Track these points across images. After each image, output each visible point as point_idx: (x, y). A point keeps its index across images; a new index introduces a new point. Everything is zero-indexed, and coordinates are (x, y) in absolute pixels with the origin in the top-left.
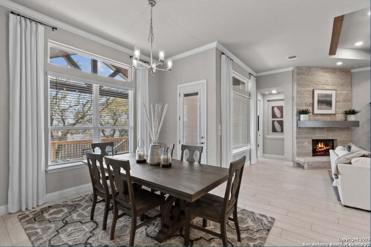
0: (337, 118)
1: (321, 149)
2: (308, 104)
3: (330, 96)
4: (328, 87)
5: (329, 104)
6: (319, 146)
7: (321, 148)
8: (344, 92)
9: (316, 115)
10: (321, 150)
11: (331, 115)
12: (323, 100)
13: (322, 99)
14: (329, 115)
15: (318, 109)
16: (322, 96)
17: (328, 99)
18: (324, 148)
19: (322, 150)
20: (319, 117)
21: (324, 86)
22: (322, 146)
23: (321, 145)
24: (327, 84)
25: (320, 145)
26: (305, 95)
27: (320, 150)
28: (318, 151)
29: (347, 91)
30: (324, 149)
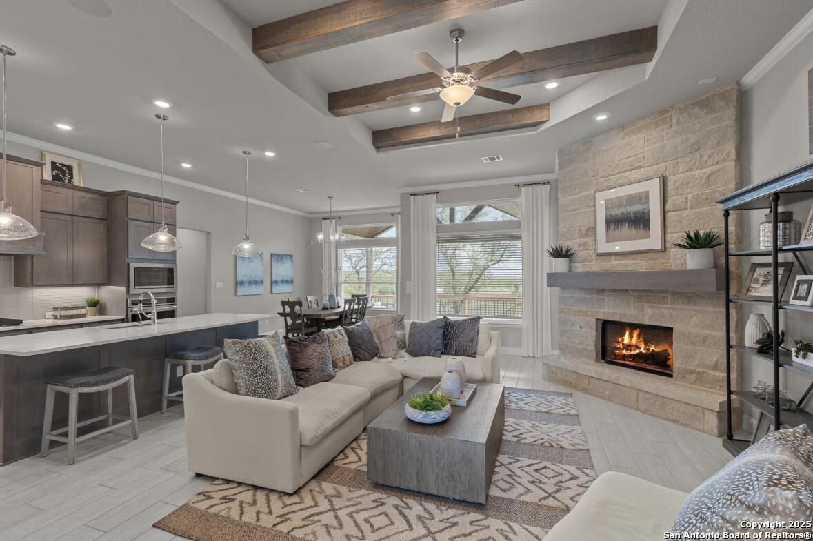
0: (671, 261)
1: (627, 350)
2: (584, 230)
3: (644, 197)
4: (635, 175)
5: (640, 221)
6: (623, 340)
7: (629, 347)
8: (698, 172)
9: (605, 257)
10: (628, 353)
11: (650, 254)
12: (622, 214)
13: (617, 212)
14: (644, 255)
15: (607, 241)
16: (619, 202)
17: (637, 208)
18: (637, 347)
19: (632, 353)
20: (615, 260)
21: (626, 174)
22: (634, 341)
23: (631, 337)
24: (637, 165)
25: (626, 339)
26: (579, 209)
27: (624, 352)
28: (618, 355)
29: (712, 165)
30: (637, 351)
